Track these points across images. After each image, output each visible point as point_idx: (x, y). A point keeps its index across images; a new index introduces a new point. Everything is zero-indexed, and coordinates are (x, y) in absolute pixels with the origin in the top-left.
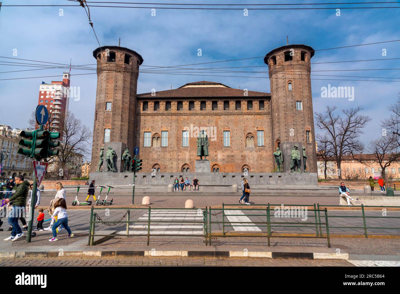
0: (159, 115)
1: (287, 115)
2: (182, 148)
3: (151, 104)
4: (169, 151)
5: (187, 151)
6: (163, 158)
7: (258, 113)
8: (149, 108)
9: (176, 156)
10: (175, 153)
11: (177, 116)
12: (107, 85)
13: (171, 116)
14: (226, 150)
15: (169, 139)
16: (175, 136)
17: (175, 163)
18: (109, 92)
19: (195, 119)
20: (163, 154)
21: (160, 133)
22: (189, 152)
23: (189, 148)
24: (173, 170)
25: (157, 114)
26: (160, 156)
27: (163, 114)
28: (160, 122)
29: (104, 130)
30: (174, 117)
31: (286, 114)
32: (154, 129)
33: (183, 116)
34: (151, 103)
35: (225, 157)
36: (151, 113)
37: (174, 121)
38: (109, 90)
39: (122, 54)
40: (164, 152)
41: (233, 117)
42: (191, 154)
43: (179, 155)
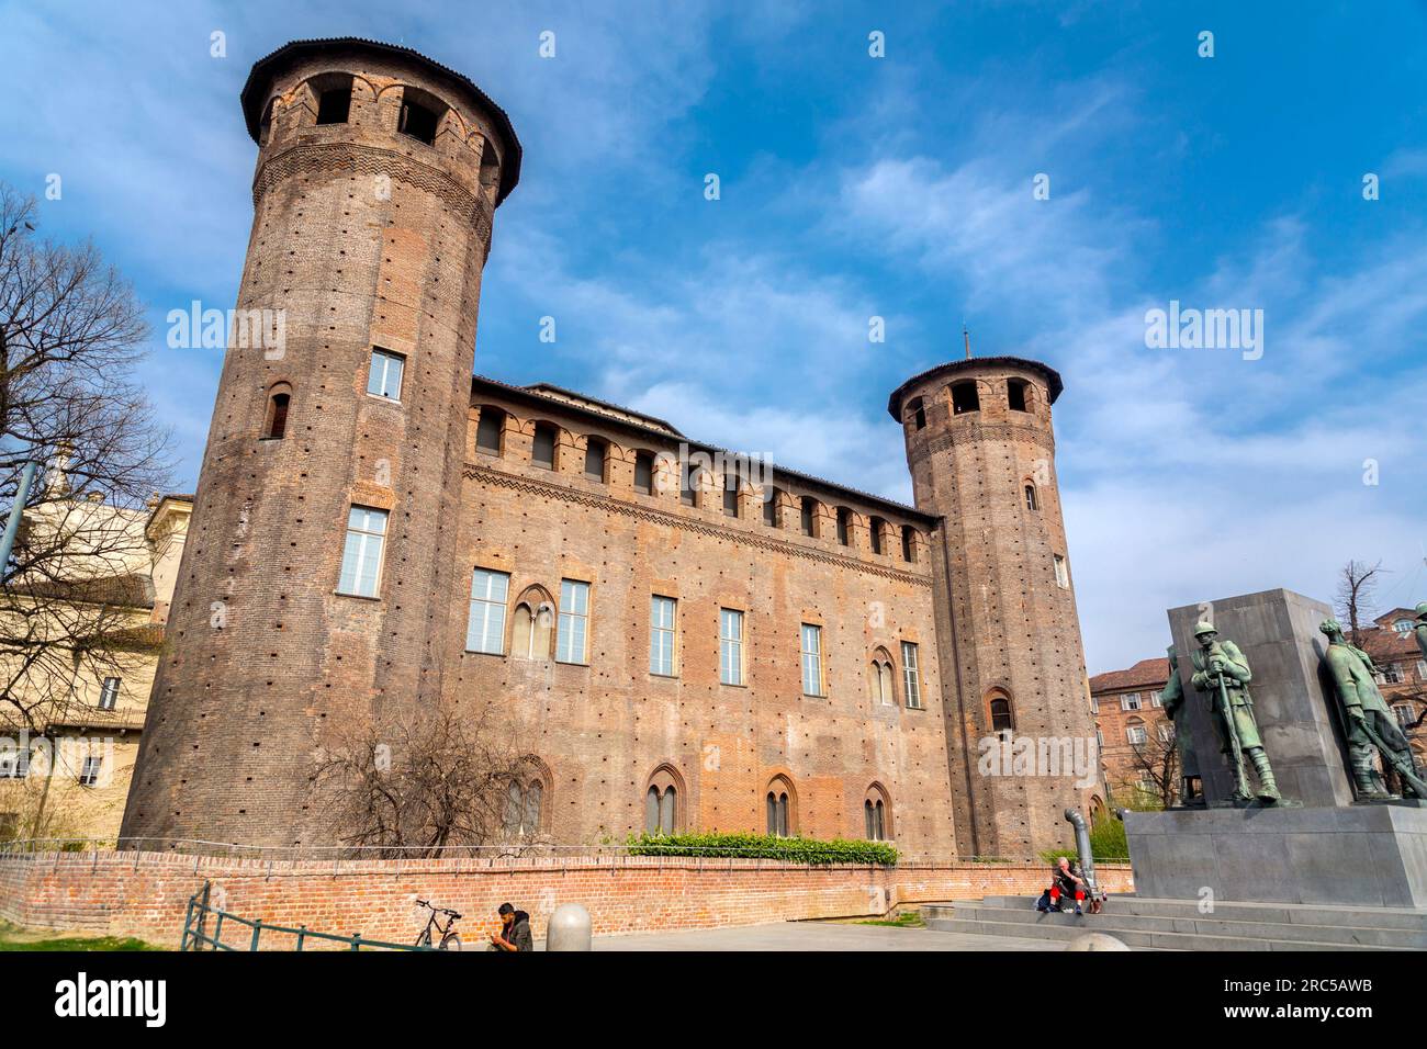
0: (556, 495)
1: (1031, 599)
2: (649, 679)
3: (519, 430)
4: (591, 692)
5: (673, 696)
6: (564, 726)
7: (901, 572)
8: (507, 445)
9: (622, 724)
10: (620, 703)
11: (632, 518)
12: (385, 255)
13: (605, 512)
14: (814, 711)
15: (594, 626)
16: (623, 615)
17: (618, 759)
18: (395, 298)
19: (701, 548)
20: (565, 703)
21: (555, 587)
22: (678, 703)
23: (678, 683)
24: (608, 795)
25: (544, 484)
26: (550, 715)
27: (570, 495)
28: (558, 532)
29: (345, 507)
30: (617, 518)
31: (1027, 597)
32: (527, 560)
33: (658, 526)
34: (522, 422)
35: (811, 744)
36: (516, 471)
37: (619, 538)
38: (394, 285)
39: (474, 129)
40: (569, 693)
41: (829, 570)
42: (686, 717)
43: (639, 714)
